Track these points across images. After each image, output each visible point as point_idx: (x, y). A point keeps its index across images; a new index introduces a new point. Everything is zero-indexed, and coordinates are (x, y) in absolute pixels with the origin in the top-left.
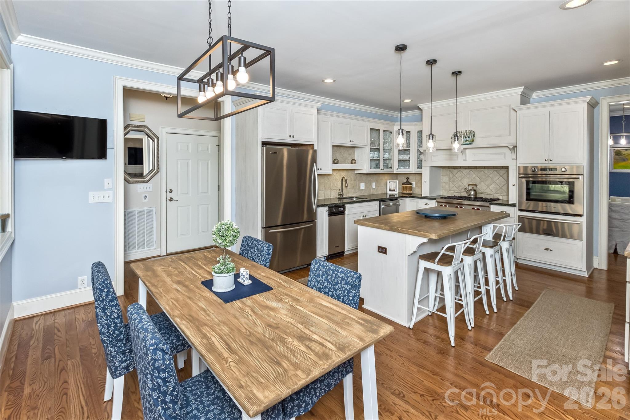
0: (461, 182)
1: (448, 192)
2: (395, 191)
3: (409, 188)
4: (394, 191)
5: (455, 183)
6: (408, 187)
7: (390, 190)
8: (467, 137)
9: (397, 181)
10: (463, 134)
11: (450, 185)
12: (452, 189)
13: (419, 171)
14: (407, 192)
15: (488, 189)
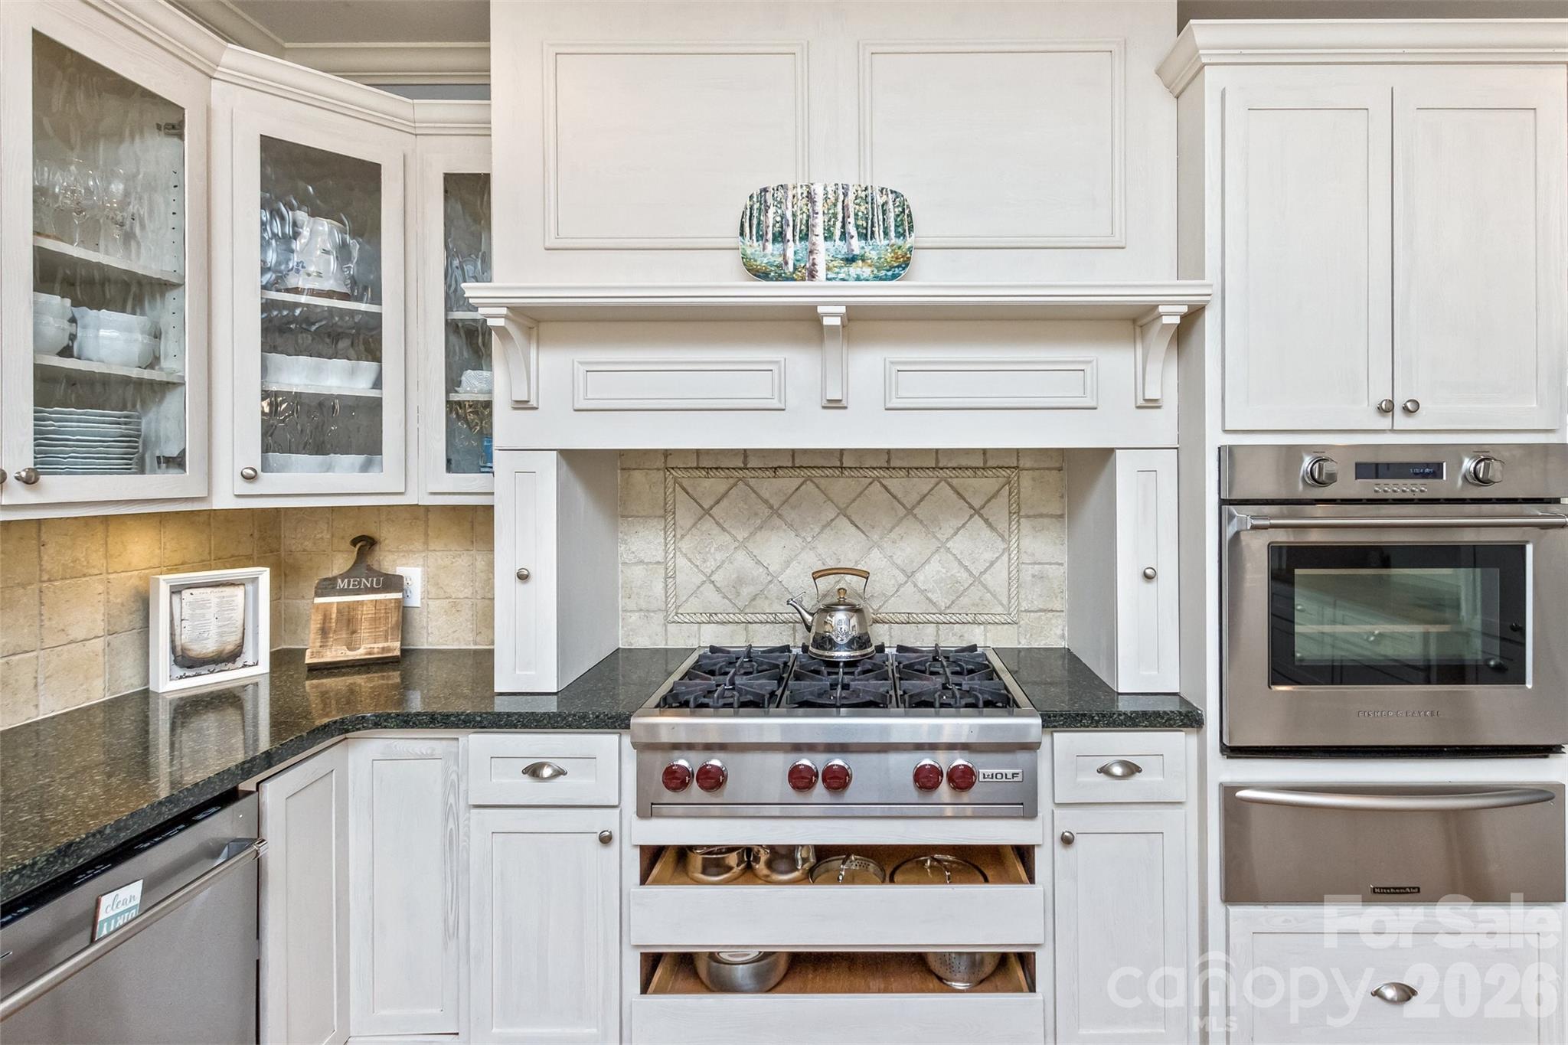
0: (749, 553)
1: (667, 622)
2: (248, 656)
3: (375, 620)
4: (230, 657)
5: (711, 565)
6: (367, 612)
7: (186, 661)
8: (852, 229)
9: (264, 575)
10: (820, 207)
11: (680, 578)
12: (694, 605)
13: (464, 487)
14: (359, 654)
15: (909, 588)
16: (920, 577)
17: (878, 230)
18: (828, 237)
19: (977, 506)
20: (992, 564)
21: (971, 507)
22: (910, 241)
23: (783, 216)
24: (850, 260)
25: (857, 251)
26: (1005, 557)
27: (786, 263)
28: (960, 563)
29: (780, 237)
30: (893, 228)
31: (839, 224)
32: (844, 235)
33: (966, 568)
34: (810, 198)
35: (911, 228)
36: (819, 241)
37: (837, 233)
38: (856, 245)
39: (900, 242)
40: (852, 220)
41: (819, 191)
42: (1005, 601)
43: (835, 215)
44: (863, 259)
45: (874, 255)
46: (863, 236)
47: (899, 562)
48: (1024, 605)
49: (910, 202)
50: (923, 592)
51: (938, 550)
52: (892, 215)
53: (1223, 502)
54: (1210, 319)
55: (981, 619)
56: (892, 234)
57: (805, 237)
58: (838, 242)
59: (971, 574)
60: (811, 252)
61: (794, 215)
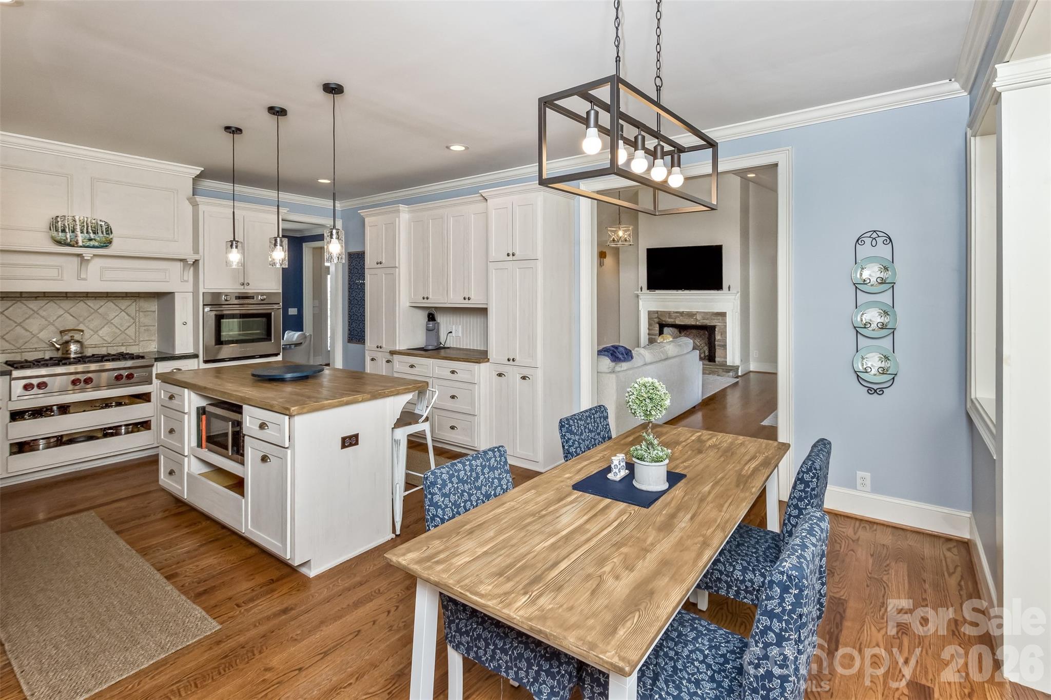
16: (100, 333)
17: (100, 232)
18: (82, 232)
19: (123, 308)
20: (129, 327)
21: (121, 309)
22: (111, 236)
23: (64, 225)
24: (90, 240)
25: (93, 237)
26: (134, 325)
27: (67, 239)
28: (116, 327)
29: (63, 231)
30: (105, 231)
31: (85, 229)
32: (87, 232)
33: (119, 329)
34: (75, 221)
35: (111, 233)
36: (79, 233)
37: (85, 231)
38: (92, 236)
39: (108, 236)
40: (90, 228)
41: (77, 218)
42: (134, 338)
43: (84, 226)
44: (95, 240)
45: (98, 239)
46: (94, 233)
47: (91, 328)
48: (141, 339)
49: (111, 225)
50: (101, 337)
51: (107, 323)
52: (104, 228)
53: (204, 305)
54: (201, 263)
55: (125, 344)
56: (105, 233)
57: (73, 232)
58: (86, 235)
59: (121, 330)
60: (76, 237)
61: (68, 225)
